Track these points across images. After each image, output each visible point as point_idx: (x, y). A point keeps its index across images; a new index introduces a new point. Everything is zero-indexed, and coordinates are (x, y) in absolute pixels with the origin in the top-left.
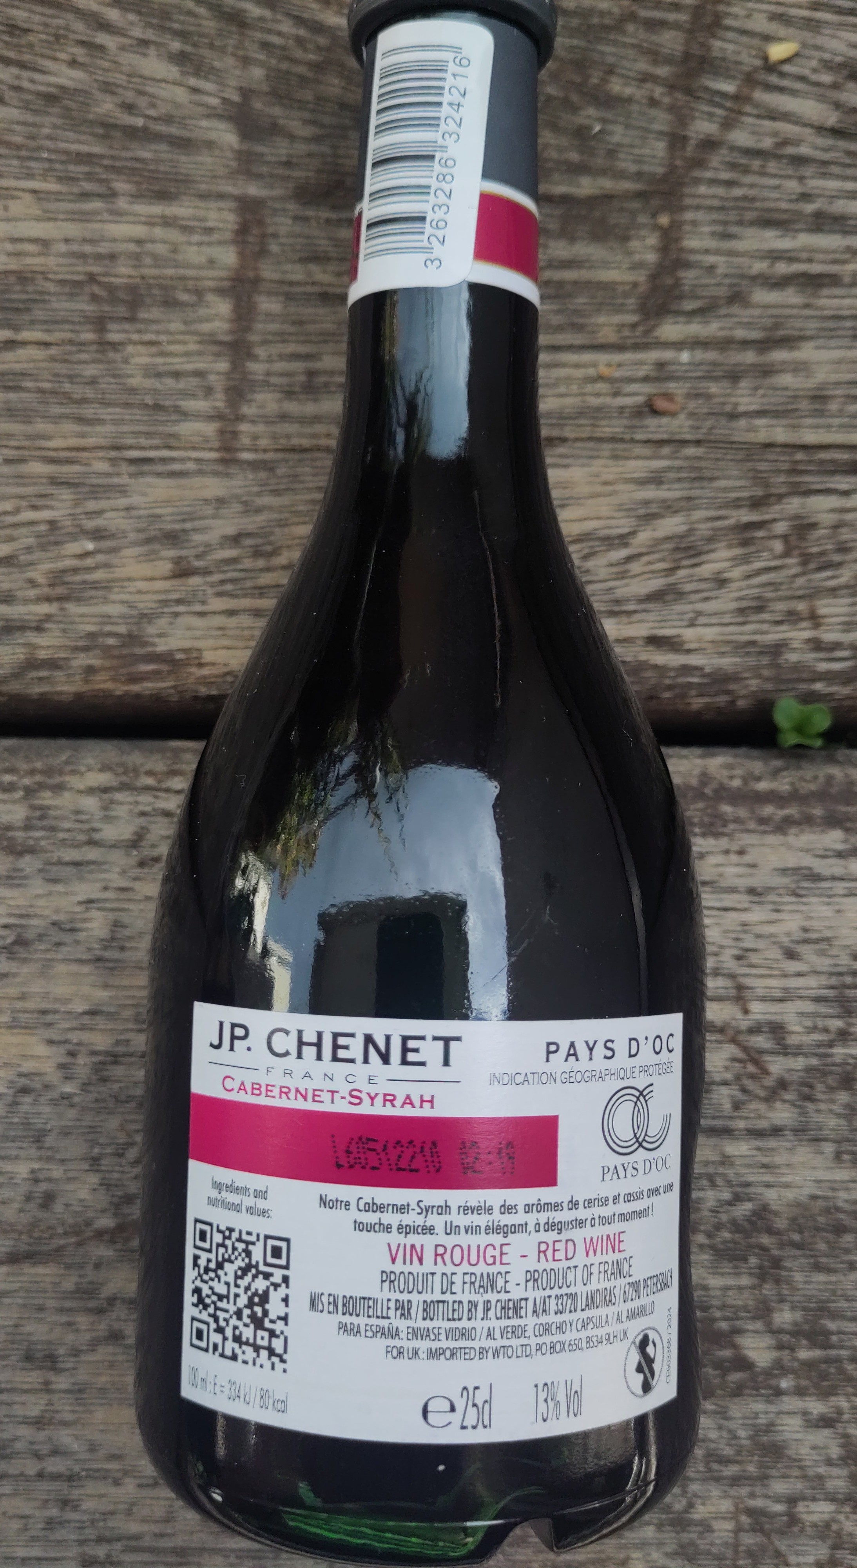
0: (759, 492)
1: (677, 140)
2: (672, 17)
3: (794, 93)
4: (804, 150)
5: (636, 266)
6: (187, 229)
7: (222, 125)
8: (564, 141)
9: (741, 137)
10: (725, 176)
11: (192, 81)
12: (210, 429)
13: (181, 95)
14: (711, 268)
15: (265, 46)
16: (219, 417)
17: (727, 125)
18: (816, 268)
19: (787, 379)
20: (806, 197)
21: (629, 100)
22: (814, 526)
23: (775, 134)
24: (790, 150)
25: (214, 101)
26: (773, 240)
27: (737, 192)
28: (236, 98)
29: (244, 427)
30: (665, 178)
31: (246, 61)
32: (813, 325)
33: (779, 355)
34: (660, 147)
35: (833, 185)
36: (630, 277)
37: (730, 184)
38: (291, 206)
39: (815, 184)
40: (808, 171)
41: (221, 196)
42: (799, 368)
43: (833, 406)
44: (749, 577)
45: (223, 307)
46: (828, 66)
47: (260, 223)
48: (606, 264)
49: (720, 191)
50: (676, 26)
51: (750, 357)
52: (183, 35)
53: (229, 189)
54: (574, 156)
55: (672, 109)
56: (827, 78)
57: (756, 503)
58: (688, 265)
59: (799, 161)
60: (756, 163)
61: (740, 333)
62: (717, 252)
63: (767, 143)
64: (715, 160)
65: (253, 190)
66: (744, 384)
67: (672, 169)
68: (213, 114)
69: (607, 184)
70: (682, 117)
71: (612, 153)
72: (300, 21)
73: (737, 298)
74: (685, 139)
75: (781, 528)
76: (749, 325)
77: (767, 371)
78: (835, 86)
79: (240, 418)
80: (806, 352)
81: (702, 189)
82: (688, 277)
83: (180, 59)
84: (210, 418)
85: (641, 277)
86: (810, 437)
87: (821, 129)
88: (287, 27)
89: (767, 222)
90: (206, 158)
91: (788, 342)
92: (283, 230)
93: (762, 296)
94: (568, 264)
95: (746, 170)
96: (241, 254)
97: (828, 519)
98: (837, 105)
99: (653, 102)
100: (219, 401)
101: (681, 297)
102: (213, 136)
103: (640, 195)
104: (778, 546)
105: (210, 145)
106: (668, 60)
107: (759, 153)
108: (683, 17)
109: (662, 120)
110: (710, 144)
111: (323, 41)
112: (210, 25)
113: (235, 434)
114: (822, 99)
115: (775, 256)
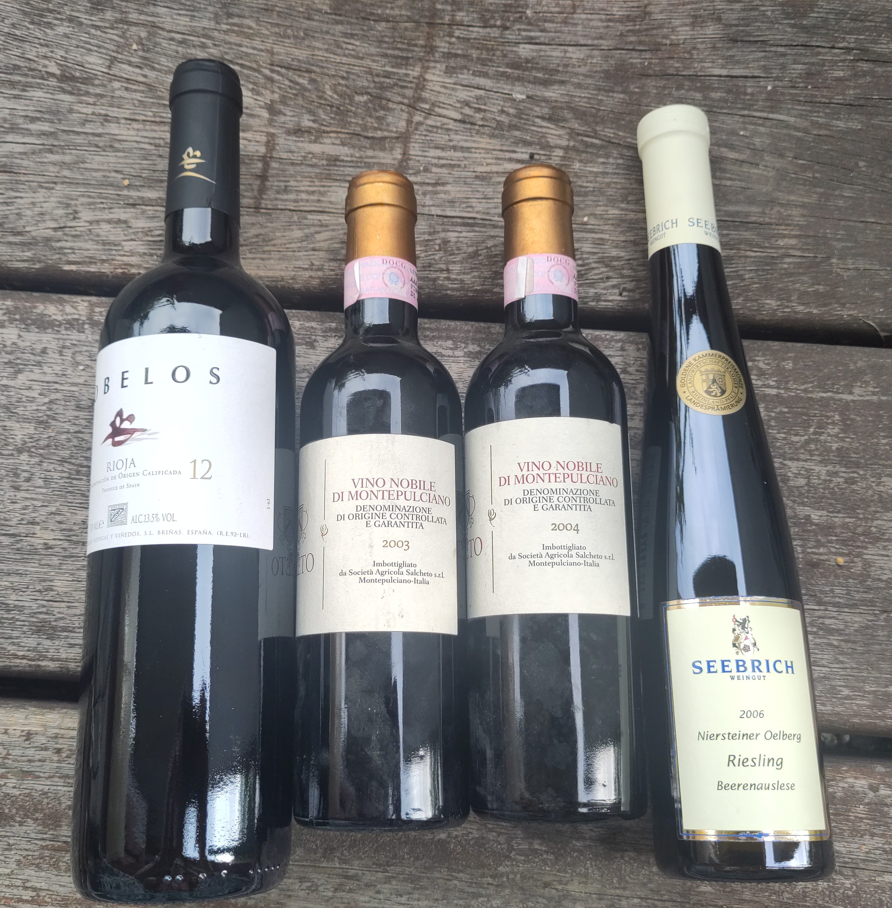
0: (432, 230)
1: (409, 122)
2: (409, 85)
3: (447, 109)
4: (450, 127)
5: (394, 159)
6: (249, 141)
7: (264, 110)
8: (373, 121)
9: (429, 122)
10: (424, 133)
11: (255, 97)
12: (251, 201)
13: (252, 101)
14: (419, 161)
15: (280, 88)
16: (255, 198)
17: (425, 118)
18: (453, 163)
19: (442, 196)
20: (450, 140)
21: (395, 109)
22: (450, 241)
23: (441, 121)
24: (445, 126)
25: (262, 104)
26: (439, 153)
27: (428, 138)
28: (269, 102)
29: (263, 201)
30: (405, 133)
31: (273, 92)
32: (451, 180)
33: (439, 188)
34: (404, 124)
35: (458, 137)
36: (393, 162)
37: (425, 136)
38: (284, 135)
39: (453, 137)
40: (450, 133)
41: (262, 132)
42: (445, 193)
43: (457, 205)
44: (426, 256)
45: (260, 165)
46: (458, 101)
47: (274, 140)
48: (384, 158)
49: (423, 138)
50: (411, 88)
51: (430, 188)
52: (254, 83)
53: (264, 129)
54: (376, 125)
55: (409, 113)
56: (458, 105)
57: (430, 234)
58: (411, 159)
59: (448, 130)
60: (435, 130)
61: (427, 181)
62: (421, 156)
63: (439, 124)
64: (422, 128)
65: (272, 130)
66: (428, 197)
67: (407, 130)
68: (261, 107)
69: (386, 134)
70: (411, 115)
71: (388, 125)
72: (291, 81)
73: (426, 170)
74: (412, 122)
75: (438, 242)
76: (430, 179)
77: (436, 193)
78: (461, 108)
79: (262, 199)
80: (448, 188)
81: (417, 137)
82: (411, 163)
83: (253, 90)
84: (251, 198)
85: (396, 162)
86: (449, 213)
87: (455, 120)
88: (287, 82)
89: (437, 148)
90: (257, 120)
91: (443, 184)
92: (280, 142)
93: (434, 170)
94: (372, 157)
95: (431, 132)
96: (267, 149)
97: (453, 240)
98: (462, 113)
99: (402, 110)
100: (256, 193)
101: (409, 169)
102: (260, 113)
103: (397, 138)
104: (437, 247)
105: (259, 116)
106: (408, 98)
107: (437, 127)
108: (413, 85)
109: (405, 116)
110: (420, 123)
111: (298, 87)
112: (262, 81)
113: (260, 203)
114: (457, 111)
115: (439, 158)
